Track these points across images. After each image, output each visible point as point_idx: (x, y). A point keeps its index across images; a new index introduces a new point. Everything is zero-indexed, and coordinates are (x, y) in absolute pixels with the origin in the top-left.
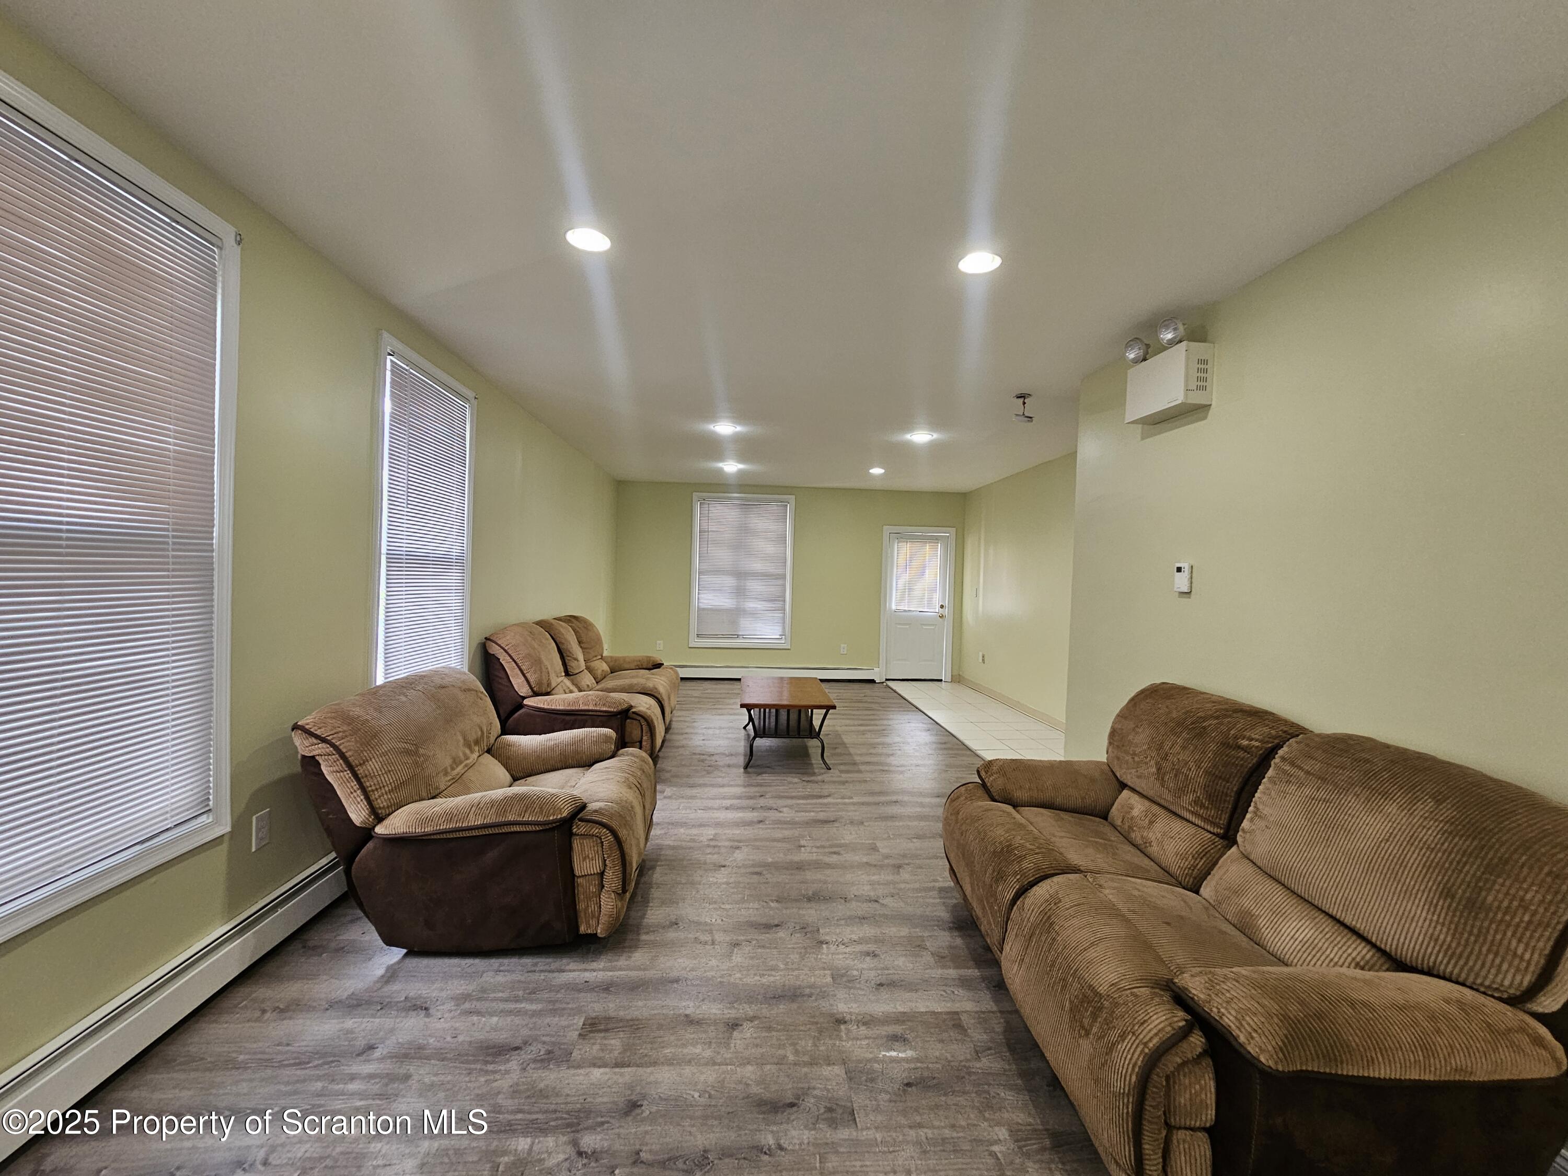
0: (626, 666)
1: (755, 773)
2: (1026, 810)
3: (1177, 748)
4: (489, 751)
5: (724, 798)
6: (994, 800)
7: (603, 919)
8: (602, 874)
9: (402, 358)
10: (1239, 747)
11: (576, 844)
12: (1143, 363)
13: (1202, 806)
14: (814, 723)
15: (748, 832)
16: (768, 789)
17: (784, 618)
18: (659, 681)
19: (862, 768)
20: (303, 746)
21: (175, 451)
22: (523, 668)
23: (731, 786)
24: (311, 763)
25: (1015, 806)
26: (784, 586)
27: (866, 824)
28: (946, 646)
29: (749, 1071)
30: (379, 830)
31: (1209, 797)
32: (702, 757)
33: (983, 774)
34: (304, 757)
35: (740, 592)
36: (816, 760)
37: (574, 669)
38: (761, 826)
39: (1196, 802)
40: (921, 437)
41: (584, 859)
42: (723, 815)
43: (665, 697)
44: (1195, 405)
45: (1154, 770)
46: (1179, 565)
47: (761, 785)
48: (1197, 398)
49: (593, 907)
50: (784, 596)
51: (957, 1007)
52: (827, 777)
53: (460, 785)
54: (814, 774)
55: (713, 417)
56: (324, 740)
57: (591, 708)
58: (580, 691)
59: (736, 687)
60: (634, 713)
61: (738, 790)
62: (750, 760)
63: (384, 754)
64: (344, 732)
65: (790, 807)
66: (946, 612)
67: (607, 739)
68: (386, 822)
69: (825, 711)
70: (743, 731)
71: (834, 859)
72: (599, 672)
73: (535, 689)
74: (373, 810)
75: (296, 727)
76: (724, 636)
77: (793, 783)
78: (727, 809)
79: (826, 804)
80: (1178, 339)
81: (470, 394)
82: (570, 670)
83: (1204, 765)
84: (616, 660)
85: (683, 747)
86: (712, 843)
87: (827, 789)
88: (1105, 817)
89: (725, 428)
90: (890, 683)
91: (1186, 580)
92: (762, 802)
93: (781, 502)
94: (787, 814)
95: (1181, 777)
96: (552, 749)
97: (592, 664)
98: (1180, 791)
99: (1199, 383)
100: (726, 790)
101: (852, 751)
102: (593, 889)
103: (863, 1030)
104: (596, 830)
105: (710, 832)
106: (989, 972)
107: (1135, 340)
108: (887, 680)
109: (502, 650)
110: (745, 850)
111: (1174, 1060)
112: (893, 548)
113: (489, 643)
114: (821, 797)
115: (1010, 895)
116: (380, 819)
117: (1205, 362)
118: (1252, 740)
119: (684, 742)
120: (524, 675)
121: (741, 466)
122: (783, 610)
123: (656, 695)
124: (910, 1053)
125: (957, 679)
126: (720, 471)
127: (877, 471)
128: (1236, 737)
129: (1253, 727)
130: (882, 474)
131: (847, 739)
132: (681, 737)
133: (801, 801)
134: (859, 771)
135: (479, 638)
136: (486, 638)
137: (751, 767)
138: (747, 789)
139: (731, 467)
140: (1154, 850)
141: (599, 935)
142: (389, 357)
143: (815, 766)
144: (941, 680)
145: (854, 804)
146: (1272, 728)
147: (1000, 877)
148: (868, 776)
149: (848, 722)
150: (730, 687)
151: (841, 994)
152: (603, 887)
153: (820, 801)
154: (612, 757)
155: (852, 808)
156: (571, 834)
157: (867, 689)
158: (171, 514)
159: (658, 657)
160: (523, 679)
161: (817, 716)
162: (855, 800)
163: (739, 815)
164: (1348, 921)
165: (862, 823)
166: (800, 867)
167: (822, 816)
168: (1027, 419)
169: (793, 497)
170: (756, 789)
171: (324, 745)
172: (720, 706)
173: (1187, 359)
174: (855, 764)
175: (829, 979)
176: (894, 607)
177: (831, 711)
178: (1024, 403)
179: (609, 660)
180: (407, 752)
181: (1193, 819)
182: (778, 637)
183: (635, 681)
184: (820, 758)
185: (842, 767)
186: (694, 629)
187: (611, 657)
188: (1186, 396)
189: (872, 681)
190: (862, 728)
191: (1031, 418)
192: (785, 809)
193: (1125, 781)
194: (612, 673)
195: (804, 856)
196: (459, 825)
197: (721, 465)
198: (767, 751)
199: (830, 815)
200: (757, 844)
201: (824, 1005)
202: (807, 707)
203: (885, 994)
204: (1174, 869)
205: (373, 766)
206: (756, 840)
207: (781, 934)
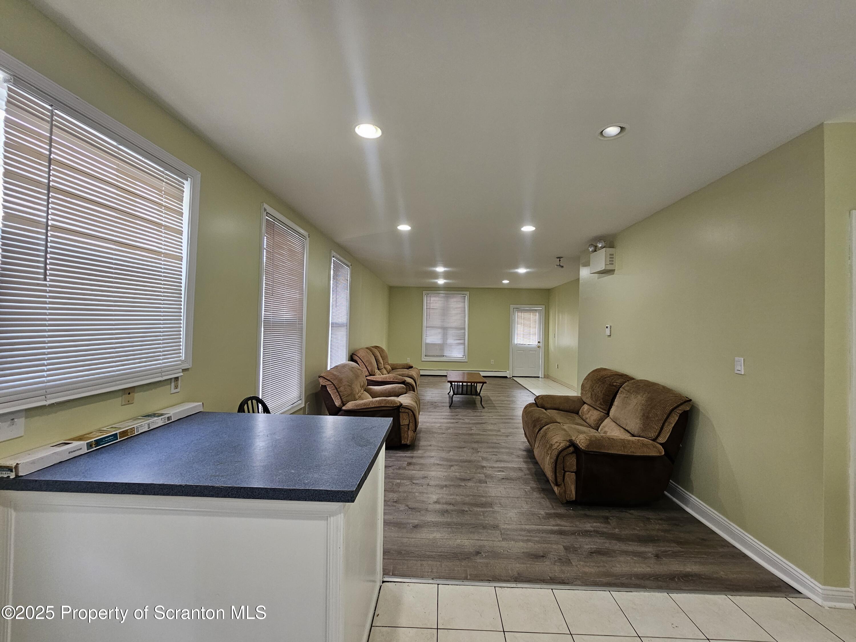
0: (398, 367)
1: (454, 408)
2: (549, 411)
3: (597, 387)
4: (365, 391)
5: (442, 416)
6: (538, 407)
7: (409, 438)
8: (408, 425)
9: (337, 259)
10: (613, 386)
11: (401, 414)
12: (595, 253)
13: (602, 405)
14: (478, 390)
15: (452, 425)
16: (459, 414)
17: (464, 348)
18: (413, 372)
19: (497, 408)
20: (322, 382)
21: (299, 298)
22: (366, 365)
23: (445, 412)
24: (324, 387)
25: (546, 410)
26: (465, 333)
27: (497, 424)
28: (541, 362)
29: (457, 474)
30: (344, 408)
31: (604, 402)
32: (432, 403)
33: (536, 400)
34: (322, 385)
35: (445, 336)
36: (478, 405)
37: (381, 367)
38: (457, 424)
39: (600, 404)
40: (522, 271)
41: (403, 420)
42: (442, 421)
43: (416, 378)
44: (608, 270)
45: (590, 395)
46: (607, 326)
47: (456, 412)
48: (610, 267)
49: (406, 435)
50: (465, 338)
51: (521, 466)
52: (483, 410)
53: (360, 398)
54: (478, 409)
55: (435, 265)
56: (329, 380)
57: (391, 380)
58: (383, 375)
59: (443, 379)
60: (407, 383)
61: (447, 414)
62: (451, 404)
63: (344, 386)
64: (334, 378)
65: (468, 419)
66: (541, 344)
67: (403, 388)
68: (346, 406)
69: (482, 384)
70: (448, 395)
71: (484, 433)
72: (388, 369)
73: (370, 373)
74: (342, 402)
75: (320, 377)
76: (437, 356)
77: (470, 412)
78: (444, 419)
79: (482, 418)
80: (603, 247)
81: (349, 264)
82: (379, 367)
83: (603, 392)
84: (394, 365)
85: (423, 399)
86: (440, 428)
87: (483, 414)
88: (577, 413)
89: (440, 269)
90: (514, 378)
91: (609, 331)
92: (457, 417)
93: (463, 295)
94: (467, 421)
95: (597, 396)
96: (385, 390)
97: (385, 366)
98: (596, 401)
99: (610, 262)
100: (442, 413)
101: (494, 402)
102: (406, 429)
103: (490, 469)
104: (407, 411)
105: (439, 425)
106: (533, 460)
107: (591, 245)
108: (513, 377)
109: (359, 358)
110: (452, 430)
111: (565, 453)
112: (515, 316)
113: (354, 356)
114: (480, 416)
115: (537, 431)
116: (344, 405)
117: (613, 255)
118: (617, 383)
119: (424, 398)
120: (366, 368)
121: (445, 281)
122: (464, 344)
123: (413, 378)
124: (504, 474)
125: (547, 377)
126: (436, 283)
127: (506, 282)
128: (613, 383)
129: (618, 379)
130: (508, 283)
131: (492, 398)
132: (422, 396)
133: (473, 417)
134: (496, 409)
135: (351, 354)
136: (353, 354)
137: (452, 407)
138: (450, 414)
139: (441, 282)
140: (588, 421)
141: (408, 444)
142: (333, 258)
143: (478, 407)
144: (539, 377)
145: (493, 419)
146: (624, 379)
147: (535, 426)
148: (499, 411)
149: (493, 392)
150: (440, 379)
151: (484, 462)
152: (409, 429)
153: (480, 417)
154: (406, 393)
155: (493, 420)
156: (399, 412)
157: (503, 381)
158: (298, 315)
159: (411, 364)
160: (366, 369)
161: (479, 386)
162: (494, 417)
163: (449, 421)
164: (626, 429)
165: (496, 424)
166: (471, 434)
167: (480, 422)
168: (561, 267)
169: (469, 292)
170: (455, 413)
171: (329, 382)
172: (437, 386)
173: (606, 254)
174: (495, 406)
175: (481, 459)
176: (516, 342)
177: (485, 384)
178: (560, 260)
179: (391, 365)
180: (349, 386)
181: (600, 409)
182: (462, 356)
183: (404, 373)
184: (480, 404)
185: (489, 408)
186: (424, 354)
187: (391, 364)
188: (605, 266)
189: (506, 377)
190: (499, 395)
191: (562, 266)
192: (466, 420)
193: (585, 401)
194: (392, 370)
195: (473, 432)
196: (367, 407)
197: (436, 281)
198: (458, 402)
199: (484, 421)
200: (456, 428)
201: (479, 464)
202: (474, 383)
203: (498, 463)
204: (592, 425)
205: (342, 389)
206: (455, 427)
207: (465, 449)
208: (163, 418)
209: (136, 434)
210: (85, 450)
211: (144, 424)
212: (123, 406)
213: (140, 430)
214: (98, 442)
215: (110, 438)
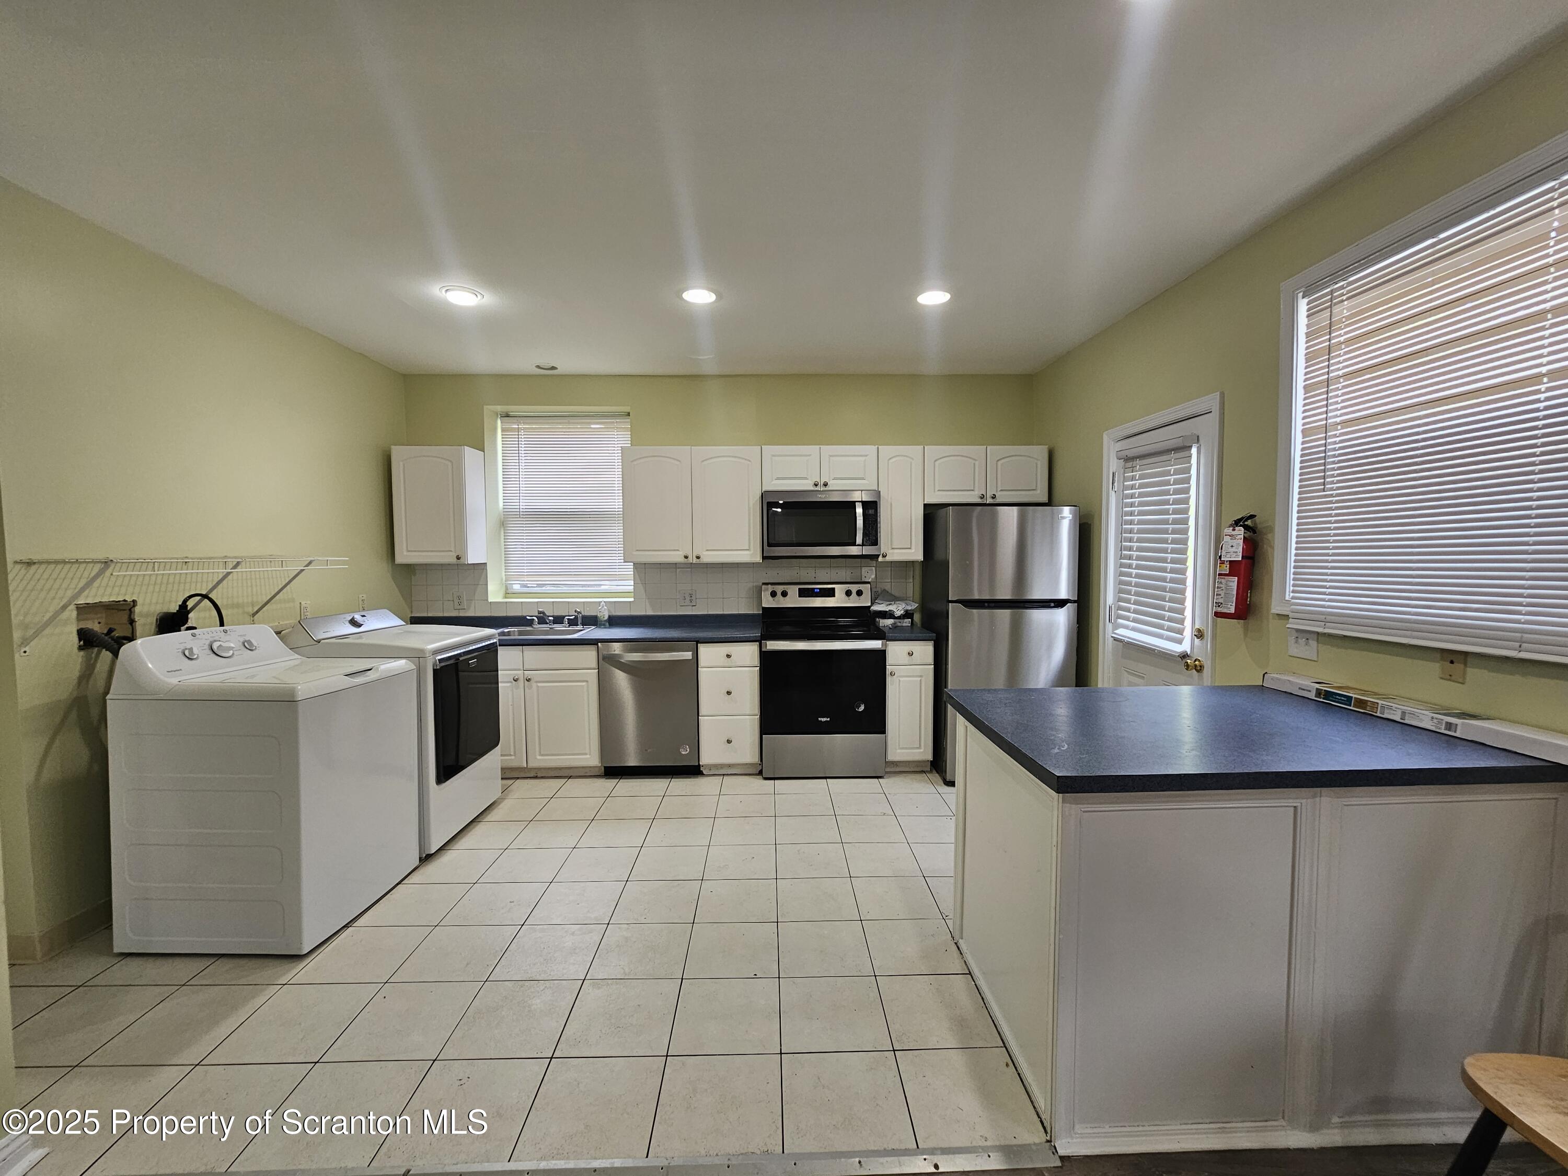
208: (1437, 719)
209: (1378, 714)
210: (1312, 695)
211: (1396, 708)
212: (1441, 680)
213: (1388, 713)
214: (1328, 695)
215: (1343, 698)
